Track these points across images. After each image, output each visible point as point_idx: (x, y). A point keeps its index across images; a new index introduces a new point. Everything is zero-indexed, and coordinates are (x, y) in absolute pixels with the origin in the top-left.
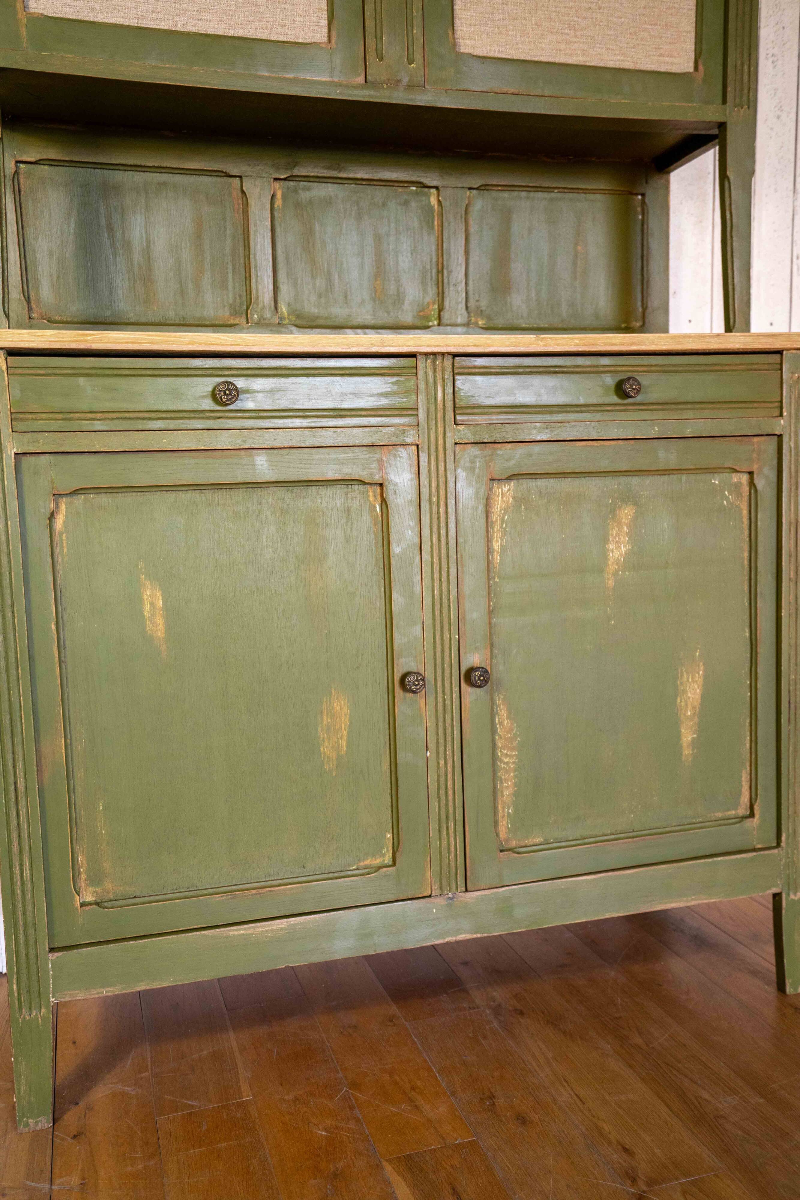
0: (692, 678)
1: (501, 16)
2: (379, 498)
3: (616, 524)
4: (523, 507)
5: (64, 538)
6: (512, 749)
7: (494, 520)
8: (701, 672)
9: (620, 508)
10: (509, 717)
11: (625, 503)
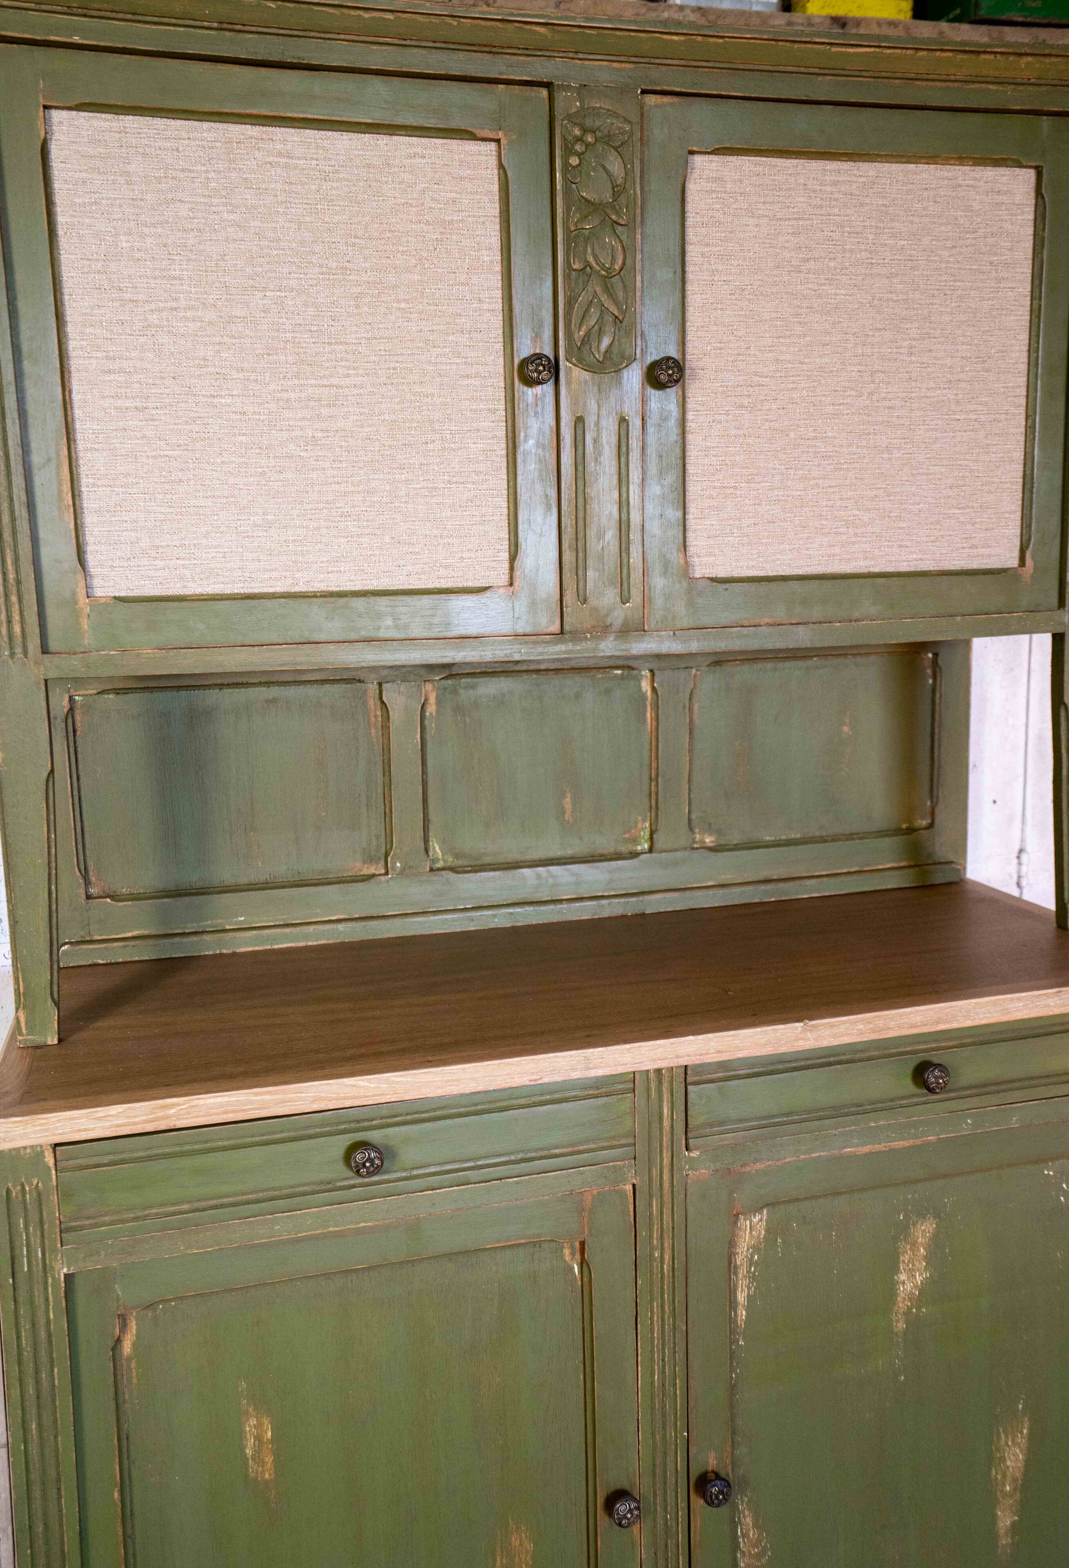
0: (1013, 1441)
1: (752, 521)
2: (578, 1256)
3: (909, 1247)
4: (779, 1240)
5: (133, 1365)
7: (738, 1263)
8: (1025, 1431)
9: (914, 1224)
10: (756, 1525)
11: (922, 1216)
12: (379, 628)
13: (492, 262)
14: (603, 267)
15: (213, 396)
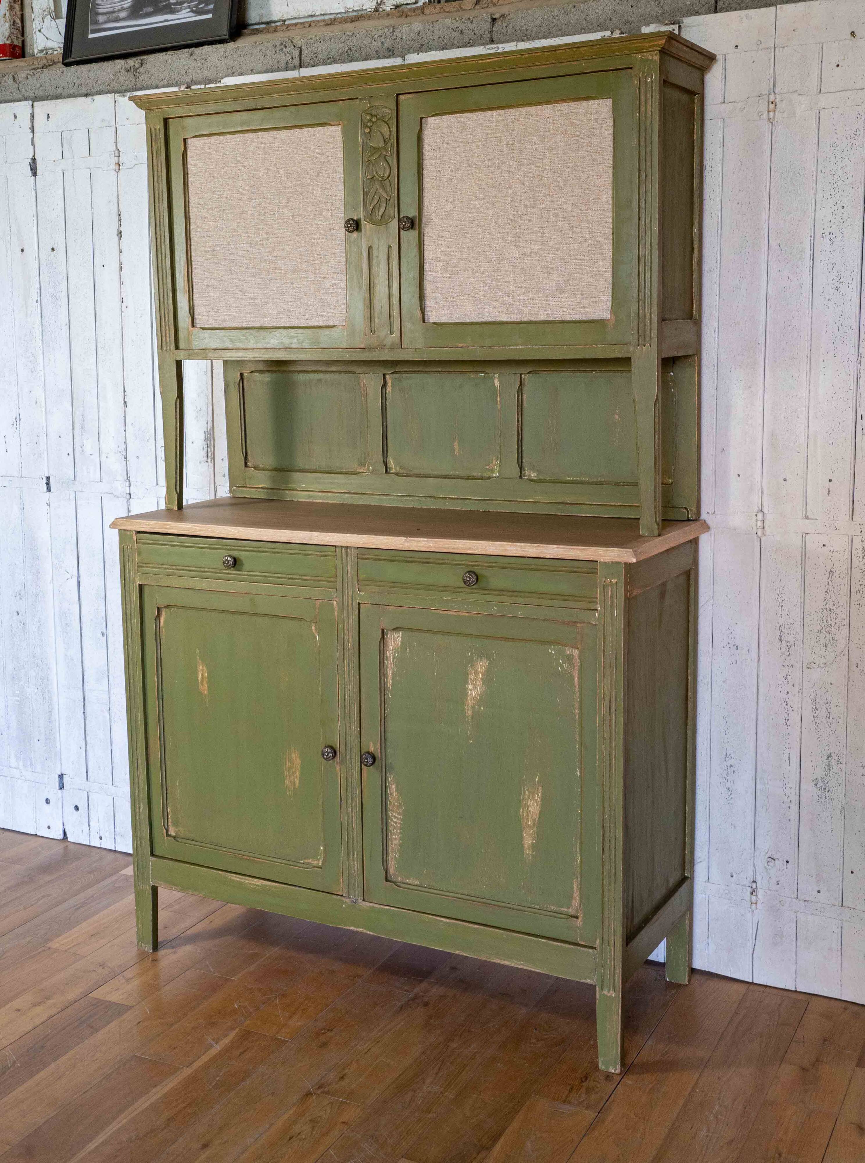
0: (533, 797)
3: (473, 671)
4: (408, 650)
5: (164, 630)
6: (399, 813)
7: (388, 655)
8: (540, 794)
9: (476, 661)
10: (397, 791)
11: (481, 656)
12: (291, 343)
13: (340, 178)
14: (380, 176)
15: (237, 244)
